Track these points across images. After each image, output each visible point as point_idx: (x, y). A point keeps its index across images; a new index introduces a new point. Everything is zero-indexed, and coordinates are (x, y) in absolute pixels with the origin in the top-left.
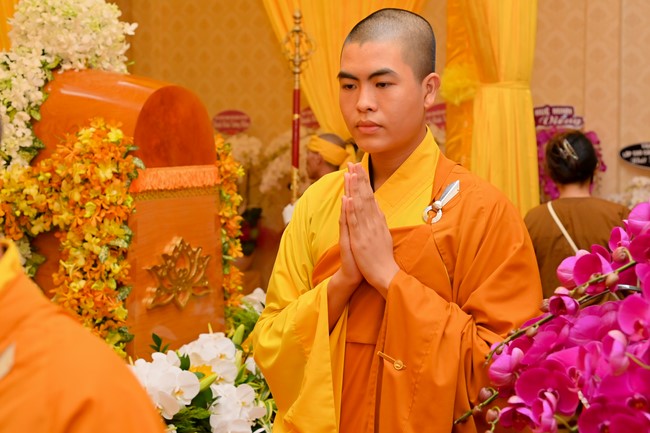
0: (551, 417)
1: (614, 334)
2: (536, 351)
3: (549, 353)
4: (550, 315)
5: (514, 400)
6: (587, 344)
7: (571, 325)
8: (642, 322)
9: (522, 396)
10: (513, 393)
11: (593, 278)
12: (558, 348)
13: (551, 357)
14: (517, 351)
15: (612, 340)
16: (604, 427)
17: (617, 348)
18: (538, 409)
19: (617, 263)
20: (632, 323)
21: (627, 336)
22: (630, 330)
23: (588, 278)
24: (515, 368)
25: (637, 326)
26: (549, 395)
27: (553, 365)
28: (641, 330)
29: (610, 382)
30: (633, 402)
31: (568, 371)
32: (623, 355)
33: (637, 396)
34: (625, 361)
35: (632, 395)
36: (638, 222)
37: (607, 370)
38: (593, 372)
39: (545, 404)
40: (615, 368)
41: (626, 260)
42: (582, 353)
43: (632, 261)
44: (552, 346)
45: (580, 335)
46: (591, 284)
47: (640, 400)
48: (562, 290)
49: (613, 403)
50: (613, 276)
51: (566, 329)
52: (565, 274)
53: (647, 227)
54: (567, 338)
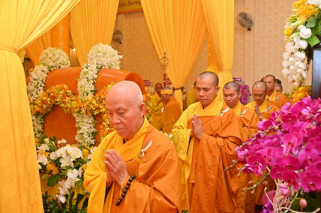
0: (261, 171)
1: (283, 146)
2: (252, 150)
3: (256, 150)
4: (255, 138)
5: (247, 165)
6: (269, 148)
7: (263, 142)
8: (291, 142)
9: (249, 164)
10: (246, 163)
11: (270, 128)
12: (259, 149)
13: (257, 152)
14: (246, 150)
15: (283, 148)
16: (278, 174)
17: (284, 150)
18: (257, 168)
19: (277, 124)
20: (287, 142)
21: (287, 146)
22: (287, 144)
23: (268, 128)
24: (245, 155)
25: (289, 143)
26: (260, 164)
27: (258, 155)
28: (291, 145)
29: (279, 160)
30: (286, 166)
31: (263, 156)
32: (286, 153)
33: (288, 164)
34: (287, 154)
35: (286, 164)
36: (284, 111)
38: (273, 157)
39: (259, 167)
40: (284, 157)
41: (280, 122)
42: (269, 151)
43: (282, 123)
44: (257, 148)
45: (265, 145)
46: (270, 130)
47: (289, 166)
48: (259, 131)
49: (280, 167)
50: (277, 127)
51: (261, 144)
52: (259, 127)
53: (286, 112)
54: (262, 146)
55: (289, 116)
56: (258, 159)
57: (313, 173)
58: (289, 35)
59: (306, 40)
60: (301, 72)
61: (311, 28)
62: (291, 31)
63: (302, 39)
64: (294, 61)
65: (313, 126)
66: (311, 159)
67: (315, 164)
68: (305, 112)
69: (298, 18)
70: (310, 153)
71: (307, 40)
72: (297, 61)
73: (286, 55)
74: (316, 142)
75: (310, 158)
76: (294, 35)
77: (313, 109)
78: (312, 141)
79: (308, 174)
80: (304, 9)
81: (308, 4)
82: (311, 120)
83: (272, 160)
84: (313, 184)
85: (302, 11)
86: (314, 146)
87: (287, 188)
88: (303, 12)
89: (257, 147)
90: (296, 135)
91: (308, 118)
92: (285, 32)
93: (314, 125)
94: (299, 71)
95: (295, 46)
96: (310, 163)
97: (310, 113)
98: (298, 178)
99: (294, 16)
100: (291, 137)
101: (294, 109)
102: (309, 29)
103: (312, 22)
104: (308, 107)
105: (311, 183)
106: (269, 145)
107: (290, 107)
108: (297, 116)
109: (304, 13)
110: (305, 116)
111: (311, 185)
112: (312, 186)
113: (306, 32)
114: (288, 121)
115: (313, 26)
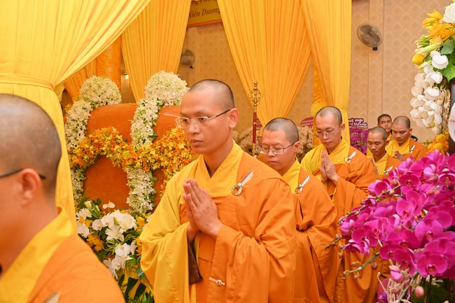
0: (368, 249)
1: (395, 216)
2: (360, 221)
3: (365, 222)
4: (364, 206)
5: (351, 241)
6: (382, 218)
7: (374, 211)
8: (407, 211)
9: (354, 240)
10: (351, 238)
11: (383, 192)
12: (369, 220)
13: (366, 224)
14: (351, 221)
15: (394, 218)
16: (390, 253)
17: (397, 222)
18: (363, 245)
19: (393, 186)
20: (402, 211)
21: (401, 217)
22: (402, 214)
23: (381, 192)
24: (351, 228)
25: (405, 213)
26: (366, 239)
27: (367, 227)
29: (392, 235)
30: (402, 244)
31: (373, 229)
32: (399, 225)
33: (404, 241)
34: (400, 227)
35: (402, 240)
36: (402, 169)
37: (392, 230)
38: (385, 231)
39: (365, 243)
40: (396, 230)
41: (397, 185)
42: (380, 223)
43: (400, 185)
44: (366, 219)
45: (377, 215)
46: (383, 194)
47: (405, 243)
48: (370, 196)
49: (394, 243)
50: (392, 191)
51: (372, 213)
52: (370, 190)
53: (406, 171)
54: (372, 216)
55: (409, 175)
56: (366, 233)
57: (434, 253)
58: (420, 64)
59: (440, 71)
60: (433, 115)
61: (447, 55)
62: (422, 58)
63: (435, 70)
64: (424, 100)
65: (436, 190)
66: (432, 234)
67: (437, 240)
68: (428, 171)
69: (431, 41)
70: (431, 225)
71: (442, 71)
72: (428, 100)
73: (415, 91)
74: (438, 212)
75: (430, 232)
76: (425, 63)
77: (440, 168)
78: (434, 210)
79: (426, 253)
80: (439, 29)
81: (443, 23)
82: (435, 182)
83: (383, 235)
84: (433, 267)
85: (435, 31)
86: (437, 217)
87: (399, 272)
88: (438, 32)
89: (366, 217)
90: (414, 203)
91: (431, 179)
92: (415, 59)
93: (438, 189)
94: (430, 113)
95: (426, 80)
96: (430, 239)
97: (435, 172)
98: (414, 259)
99: (426, 37)
100: (407, 204)
101: (415, 167)
102: (445, 57)
103: (449, 47)
104: (432, 166)
105: (431, 266)
106: (383, 214)
107: (411, 164)
108: (419, 176)
109: (438, 34)
110: (428, 177)
111: (429, 268)
112: (431, 269)
113: (441, 60)
114: (407, 182)
115: (450, 52)
